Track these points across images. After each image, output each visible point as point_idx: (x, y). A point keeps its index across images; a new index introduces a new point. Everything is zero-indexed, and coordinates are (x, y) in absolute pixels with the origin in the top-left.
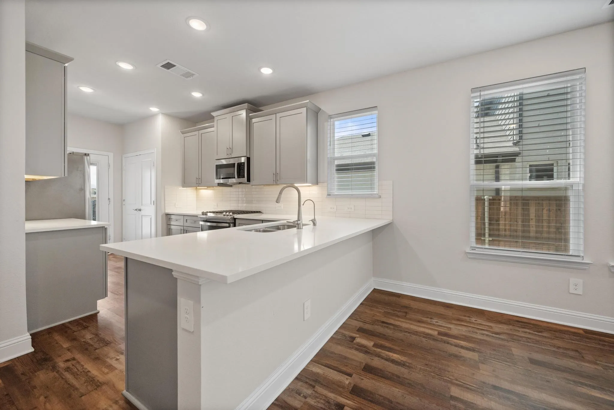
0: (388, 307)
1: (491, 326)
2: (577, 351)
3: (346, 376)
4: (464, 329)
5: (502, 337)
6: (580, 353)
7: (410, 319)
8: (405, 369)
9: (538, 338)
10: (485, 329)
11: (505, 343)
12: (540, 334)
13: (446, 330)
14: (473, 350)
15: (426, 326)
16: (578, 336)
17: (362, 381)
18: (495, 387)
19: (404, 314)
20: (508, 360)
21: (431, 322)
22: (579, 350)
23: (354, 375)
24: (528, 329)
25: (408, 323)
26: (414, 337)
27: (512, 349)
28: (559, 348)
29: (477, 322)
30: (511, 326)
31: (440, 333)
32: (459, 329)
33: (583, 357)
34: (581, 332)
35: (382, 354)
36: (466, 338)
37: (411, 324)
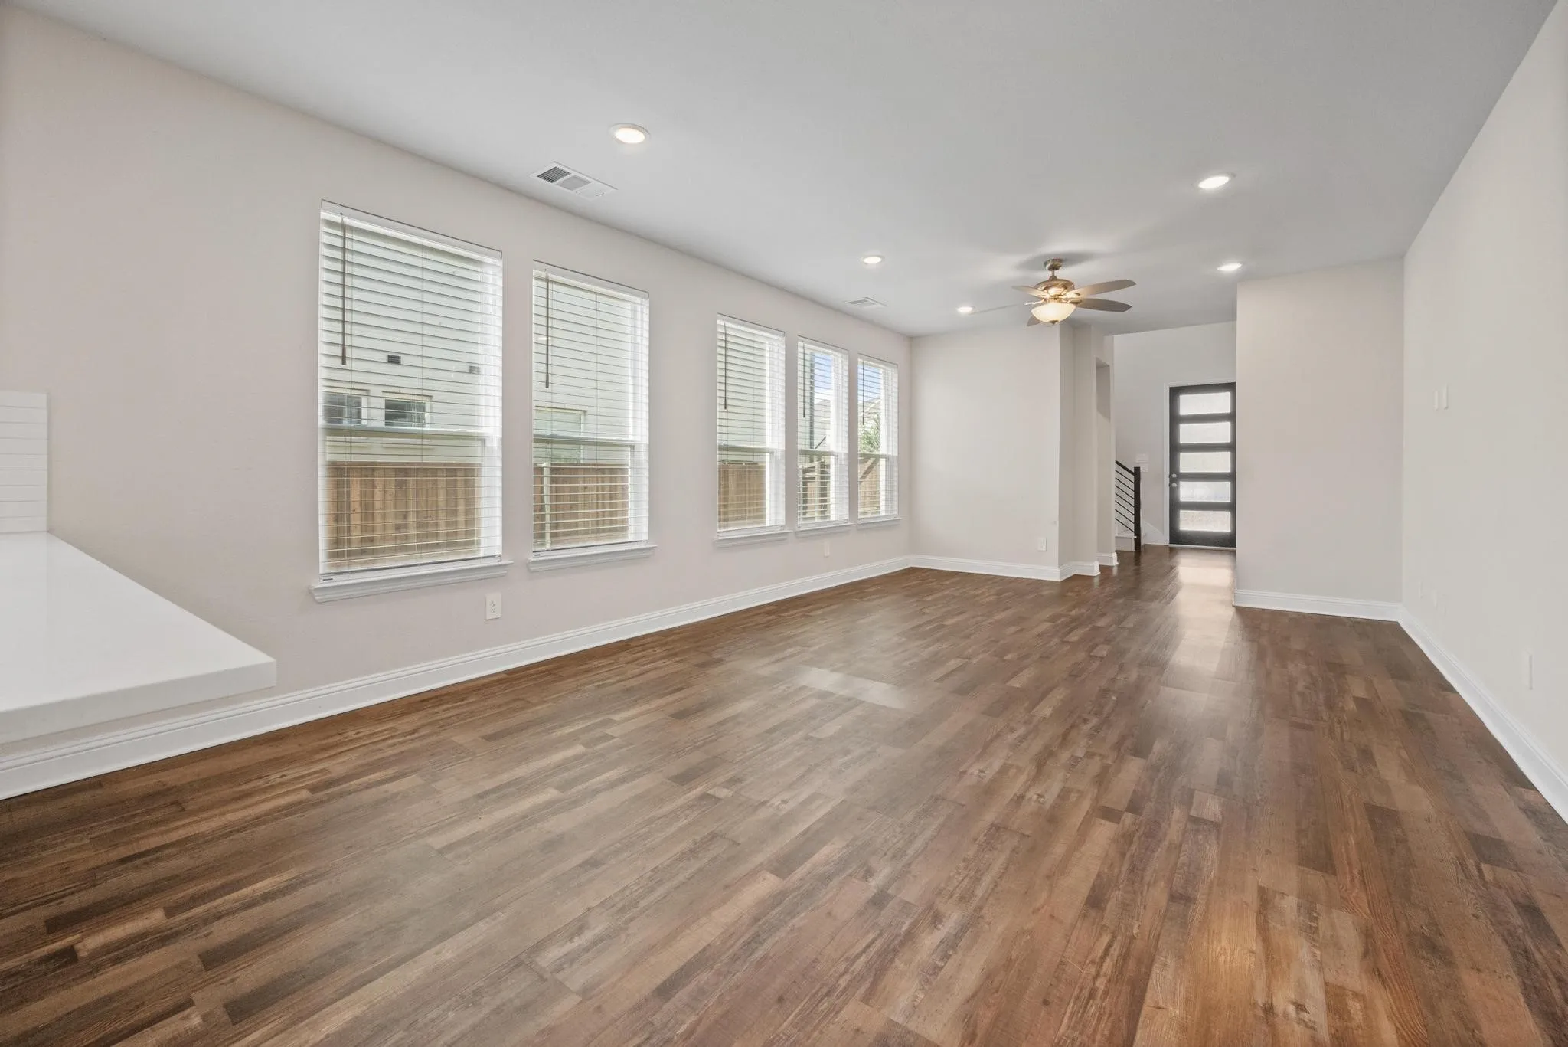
0: (93, 825)
1: (392, 728)
2: (519, 699)
3: (176, 1016)
4: (352, 756)
5: (423, 732)
6: (523, 699)
7: (203, 809)
8: (315, 883)
9: (468, 709)
10: (387, 736)
11: (435, 738)
12: (466, 702)
13: (319, 777)
14: (404, 775)
15: (263, 797)
16: (506, 682)
17: (237, 982)
18: (480, 796)
19: (174, 808)
20: (462, 755)
21: (267, 783)
22: (520, 697)
23: (197, 996)
24: (448, 703)
25: (211, 817)
26: (262, 830)
27: (453, 739)
28: (500, 706)
29: (361, 735)
30: (420, 712)
31: (313, 789)
32: (344, 762)
33: (529, 702)
34: (504, 676)
35: (222, 909)
36: (373, 767)
37: (223, 814)
